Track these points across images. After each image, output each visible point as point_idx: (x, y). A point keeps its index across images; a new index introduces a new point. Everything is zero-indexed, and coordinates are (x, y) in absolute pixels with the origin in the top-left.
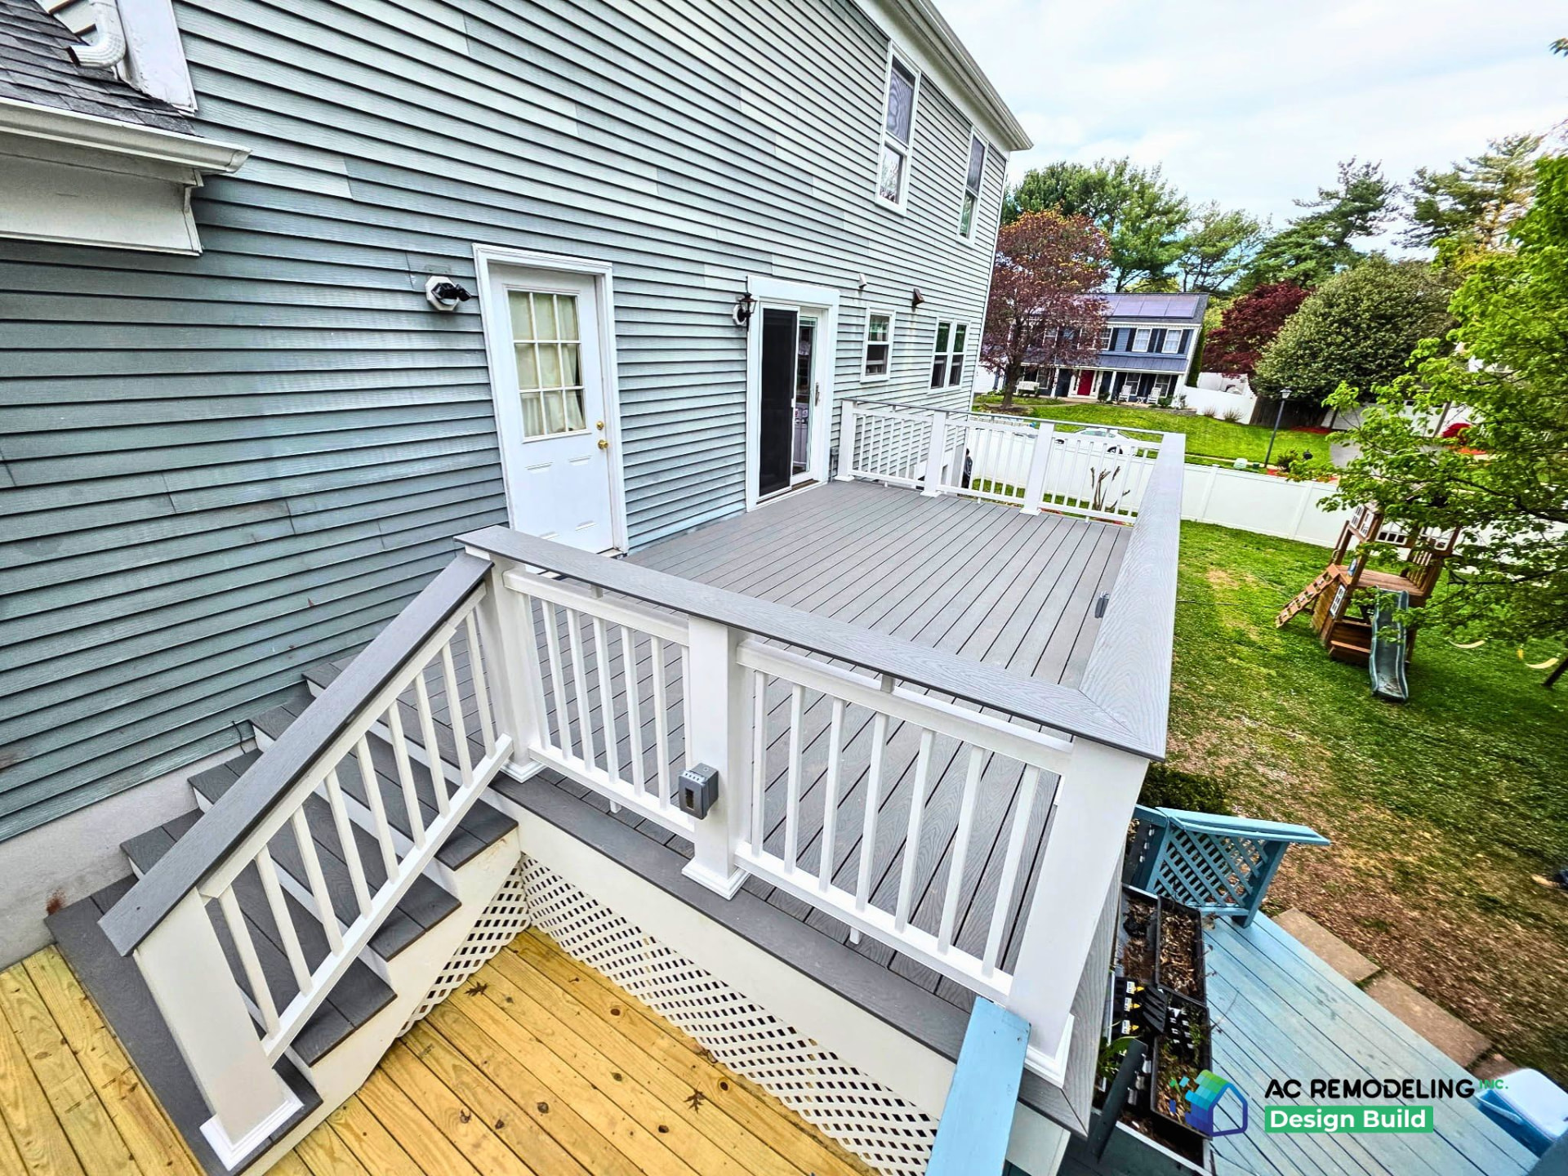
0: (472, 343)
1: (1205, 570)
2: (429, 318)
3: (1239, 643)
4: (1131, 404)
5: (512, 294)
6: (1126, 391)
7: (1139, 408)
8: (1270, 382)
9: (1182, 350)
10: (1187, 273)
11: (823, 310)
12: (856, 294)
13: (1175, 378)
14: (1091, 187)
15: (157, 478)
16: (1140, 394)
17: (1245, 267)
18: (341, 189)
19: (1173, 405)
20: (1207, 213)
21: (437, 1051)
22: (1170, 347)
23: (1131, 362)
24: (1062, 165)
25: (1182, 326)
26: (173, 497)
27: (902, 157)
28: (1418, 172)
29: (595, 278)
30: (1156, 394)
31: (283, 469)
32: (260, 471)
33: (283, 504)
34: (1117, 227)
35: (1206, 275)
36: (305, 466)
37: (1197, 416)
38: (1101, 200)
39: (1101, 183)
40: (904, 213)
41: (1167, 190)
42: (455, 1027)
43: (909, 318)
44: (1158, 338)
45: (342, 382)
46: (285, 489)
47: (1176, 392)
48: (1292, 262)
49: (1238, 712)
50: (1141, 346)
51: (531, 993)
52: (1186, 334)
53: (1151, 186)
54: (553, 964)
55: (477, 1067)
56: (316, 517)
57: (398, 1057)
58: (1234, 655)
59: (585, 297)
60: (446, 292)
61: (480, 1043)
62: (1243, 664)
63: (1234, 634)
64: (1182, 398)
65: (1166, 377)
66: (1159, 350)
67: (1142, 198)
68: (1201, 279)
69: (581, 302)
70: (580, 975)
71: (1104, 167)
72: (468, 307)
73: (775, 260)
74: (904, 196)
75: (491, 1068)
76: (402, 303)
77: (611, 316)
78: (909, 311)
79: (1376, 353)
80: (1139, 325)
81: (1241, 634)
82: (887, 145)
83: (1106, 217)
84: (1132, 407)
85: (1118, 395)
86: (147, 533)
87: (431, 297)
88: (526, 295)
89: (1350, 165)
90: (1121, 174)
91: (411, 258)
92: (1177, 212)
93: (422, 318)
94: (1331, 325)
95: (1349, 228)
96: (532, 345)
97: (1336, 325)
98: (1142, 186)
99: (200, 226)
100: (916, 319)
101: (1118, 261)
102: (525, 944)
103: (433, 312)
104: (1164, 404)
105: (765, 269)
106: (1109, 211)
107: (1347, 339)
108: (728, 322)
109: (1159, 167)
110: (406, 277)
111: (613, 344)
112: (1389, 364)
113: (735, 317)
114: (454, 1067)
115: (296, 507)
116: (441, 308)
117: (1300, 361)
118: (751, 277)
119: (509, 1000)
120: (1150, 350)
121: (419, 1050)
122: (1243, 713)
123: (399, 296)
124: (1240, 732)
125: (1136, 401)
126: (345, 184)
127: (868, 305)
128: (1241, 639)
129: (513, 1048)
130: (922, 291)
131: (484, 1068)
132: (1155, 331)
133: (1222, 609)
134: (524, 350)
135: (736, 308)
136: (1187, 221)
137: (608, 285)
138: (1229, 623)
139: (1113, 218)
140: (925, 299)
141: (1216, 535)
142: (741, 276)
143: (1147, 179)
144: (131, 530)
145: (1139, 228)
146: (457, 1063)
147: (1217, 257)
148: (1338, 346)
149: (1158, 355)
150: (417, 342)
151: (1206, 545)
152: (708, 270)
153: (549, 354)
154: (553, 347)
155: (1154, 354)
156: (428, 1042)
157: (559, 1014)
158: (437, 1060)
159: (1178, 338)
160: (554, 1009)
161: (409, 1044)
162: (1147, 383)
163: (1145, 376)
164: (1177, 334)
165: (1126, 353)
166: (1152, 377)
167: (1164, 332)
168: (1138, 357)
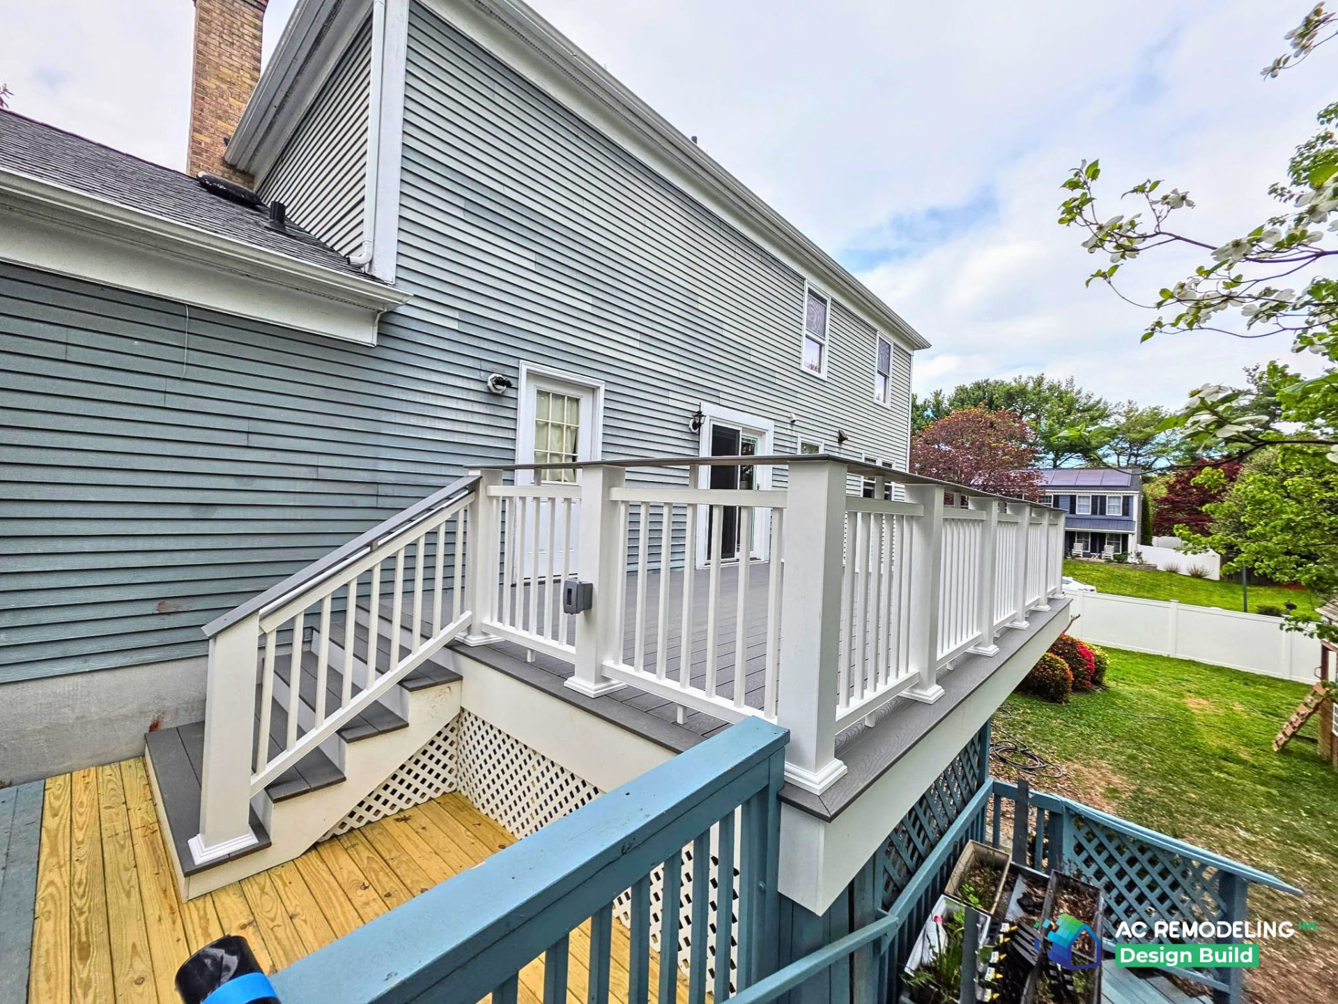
0: (510, 414)
1: (1181, 696)
2: (487, 396)
3: (1225, 759)
4: (1086, 559)
5: (539, 392)
6: (1078, 548)
7: (1094, 563)
9: (1126, 510)
10: (1119, 455)
11: (762, 433)
12: (789, 427)
13: (1125, 537)
14: (1012, 395)
15: (315, 457)
16: (1093, 550)
17: (1177, 448)
18: (455, 325)
19: (1129, 560)
20: (1126, 409)
21: (360, 848)
22: (1114, 510)
23: (1079, 523)
24: (986, 381)
25: (1121, 492)
26: (320, 469)
27: (821, 345)
29: (593, 390)
30: (1109, 550)
31: (383, 466)
32: (369, 464)
33: (375, 486)
34: (1043, 422)
35: (1137, 455)
36: (395, 467)
37: (1158, 571)
38: (1025, 403)
39: (1022, 392)
40: (826, 379)
41: (1083, 394)
42: (379, 837)
43: (837, 450)
44: (1099, 505)
45: (428, 423)
46: (380, 477)
47: (1130, 550)
48: (1223, 444)
49: (1230, 822)
50: (1084, 509)
51: (442, 827)
52: (1127, 501)
53: (1067, 393)
54: (465, 814)
55: (385, 861)
56: (392, 499)
57: (331, 847)
58: (1220, 769)
59: (586, 401)
60: (499, 382)
61: (393, 848)
62: (1230, 778)
63: (1219, 751)
64: (1138, 555)
65: (1116, 536)
66: (1103, 512)
67: (1061, 400)
68: (1133, 459)
69: (582, 403)
70: (482, 821)
71: (1023, 381)
72: (511, 393)
73: (721, 395)
74: (825, 368)
75: (395, 863)
76: (472, 385)
77: (601, 412)
78: (837, 445)
80: (1077, 493)
81: (1226, 750)
82: (807, 336)
83: (1033, 416)
84: (1087, 562)
85: (1071, 551)
86: (299, 486)
87: (490, 384)
88: (548, 394)
90: (1039, 385)
91: (483, 362)
92: (1097, 410)
93: (483, 395)
95: (1271, 416)
96: (547, 423)
98: (1061, 393)
99: (379, 334)
100: (842, 451)
101: (1050, 447)
102: (448, 800)
103: (490, 393)
104: (1121, 559)
105: (714, 400)
106: (1033, 410)
108: (684, 429)
109: (1072, 380)
110: (478, 372)
111: (600, 430)
113: (691, 426)
114: (368, 857)
115: (383, 490)
116: (494, 391)
118: (702, 402)
119: (424, 828)
120: (1094, 512)
121: (347, 844)
122: (1236, 824)
123: (472, 382)
124: (1234, 841)
125: (1090, 556)
126: (456, 323)
127: (799, 435)
128: (1228, 756)
129: (416, 855)
130: (845, 432)
131: (390, 863)
132: (1094, 498)
133: (1203, 730)
134: (541, 426)
135: (691, 422)
136: (1108, 416)
137: (601, 394)
138: (1213, 742)
139: (1039, 417)
140: (849, 438)
141: (1194, 669)
142: (696, 401)
143: (1063, 388)
144: (292, 482)
145: (1064, 422)
146: (371, 855)
147: (1145, 442)
149: (1103, 517)
150: (476, 408)
151: (1180, 676)
152: (671, 395)
153: (557, 432)
154: (560, 427)
155: (1098, 516)
156: (354, 842)
157: (457, 841)
158: (357, 853)
159: (1119, 503)
160: (455, 839)
161: (342, 841)
162: (1097, 541)
163: (1094, 535)
164: (1116, 500)
165: (1072, 516)
166: (1102, 536)
167: (1103, 498)
168: (1083, 519)
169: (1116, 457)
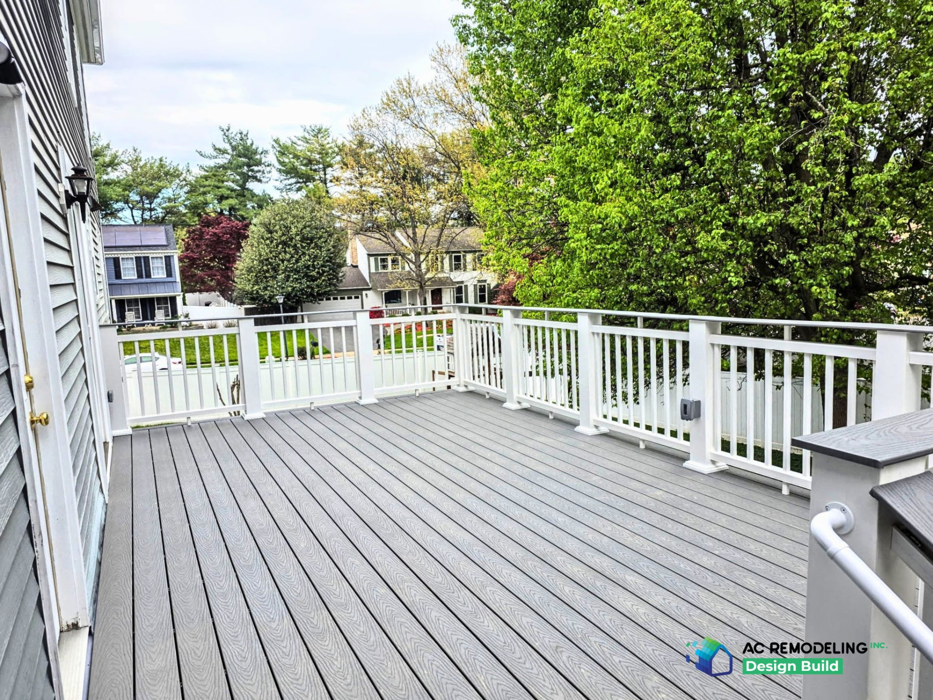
4: (139, 329)
6: (131, 317)
8: (252, 293)
9: (169, 273)
13: (173, 299)
16: (145, 318)
19: (180, 323)
20: (131, 158)
22: (158, 272)
23: (126, 289)
25: (162, 253)
28: (274, 141)
30: (160, 316)
44: (143, 266)
47: (180, 313)
50: (129, 272)
52: (168, 259)
64: (187, 316)
65: (165, 299)
66: (148, 275)
79: (313, 265)
80: (121, 254)
84: (141, 332)
85: (124, 321)
89: (228, 130)
94: (277, 246)
95: (246, 178)
97: (280, 246)
104: (172, 324)
107: (292, 257)
112: (324, 272)
117: (267, 275)
120: (140, 276)
125: (143, 325)
132: (138, 259)
147: (154, 195)
148: (289, 261)
149: (148, 280)
155: (144, 280)
159: (162, 264)
162: (147, 307)
163: (144, 301)
164: (159, 260)
165: (118, 281)
166: (151, 300)
167: (146, 259)
168: (130, 284)
169: (129, 211)
